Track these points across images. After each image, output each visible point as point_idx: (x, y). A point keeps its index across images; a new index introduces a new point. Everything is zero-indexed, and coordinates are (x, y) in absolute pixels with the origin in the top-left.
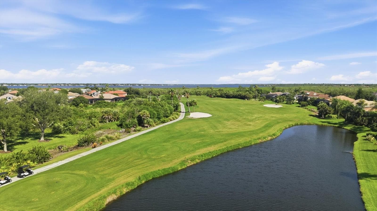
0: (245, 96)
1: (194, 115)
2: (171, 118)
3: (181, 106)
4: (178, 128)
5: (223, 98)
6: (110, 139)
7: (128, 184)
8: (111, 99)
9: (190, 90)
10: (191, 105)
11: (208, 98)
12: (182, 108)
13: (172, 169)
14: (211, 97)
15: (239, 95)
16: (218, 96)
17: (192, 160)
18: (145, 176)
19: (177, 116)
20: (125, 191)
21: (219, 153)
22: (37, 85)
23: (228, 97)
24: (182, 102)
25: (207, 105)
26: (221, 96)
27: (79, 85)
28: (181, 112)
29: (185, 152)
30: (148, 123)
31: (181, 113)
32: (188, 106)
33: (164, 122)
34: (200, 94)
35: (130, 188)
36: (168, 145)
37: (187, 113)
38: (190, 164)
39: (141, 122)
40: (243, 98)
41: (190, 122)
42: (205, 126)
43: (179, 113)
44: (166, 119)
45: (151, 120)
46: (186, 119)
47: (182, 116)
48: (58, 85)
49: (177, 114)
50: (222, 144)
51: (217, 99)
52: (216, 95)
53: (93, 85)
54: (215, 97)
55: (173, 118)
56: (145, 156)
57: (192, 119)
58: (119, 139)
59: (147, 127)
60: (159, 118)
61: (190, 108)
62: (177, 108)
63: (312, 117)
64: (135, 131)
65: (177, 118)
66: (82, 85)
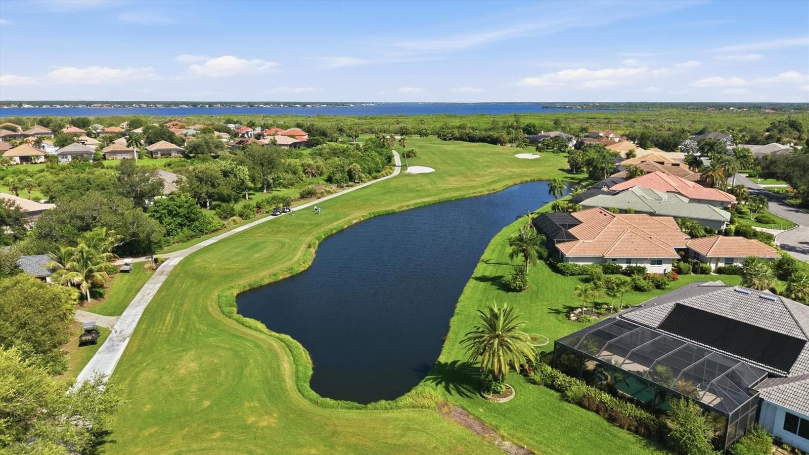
0: (497, 138)
1: (412, 170)
2: (383, 172)
3: (395, 157)
4: (393, 184)
5: (463, 141)
6: (329, 192)
7: (363, 216)
8: (289, 144)
9: (409, 123)
10: (409, 156)
11: (439, 141)
12: (397, 160)
13: (392, 210)
14: (445, 139)
15: (488, 137)
16: (456, 139)
17: (407, 206)
18: (373, 213)
19: (391, 171)
20: (362, 219)
21: (432, 203)
22: (90, 105)
23: (472, 139)
24: (395, 150)
25: (433, 154)
26: (461, 139)
27: (178, 106)
28: (395, 166)
29: (401, 201)
30: (360, 177)
31: (396, 168)
32: (404, 157)
33: (375, 178)
34: (426, 135)
35: (365, 218)
36: (387, 197)
37: (404, 167)
38: (405, 208)
39: (351, 177)
40: (495, 141)
41: (407, 178)
42: (424, 182)
43: (393, 168)
44: (378, 174)
45: (363, 175)
46: (402, 175)
47: (397, 171)
48: (134, 105)
49: (391, 169)
50: (434, 197)
51: (453, 144)
52: (452, 136)
53: (207, 106)
54: (450, 139)
55: (386, 173)
56: (368, 203)
57: (409, 175)
58: (336, 192)
59: (358, 183)
60: (370, 173)
61: (407, 161)
62: (390, 159)
63: (561, 171)
64: (348, 186)
65: (391, 174)
66: (184, 106)
